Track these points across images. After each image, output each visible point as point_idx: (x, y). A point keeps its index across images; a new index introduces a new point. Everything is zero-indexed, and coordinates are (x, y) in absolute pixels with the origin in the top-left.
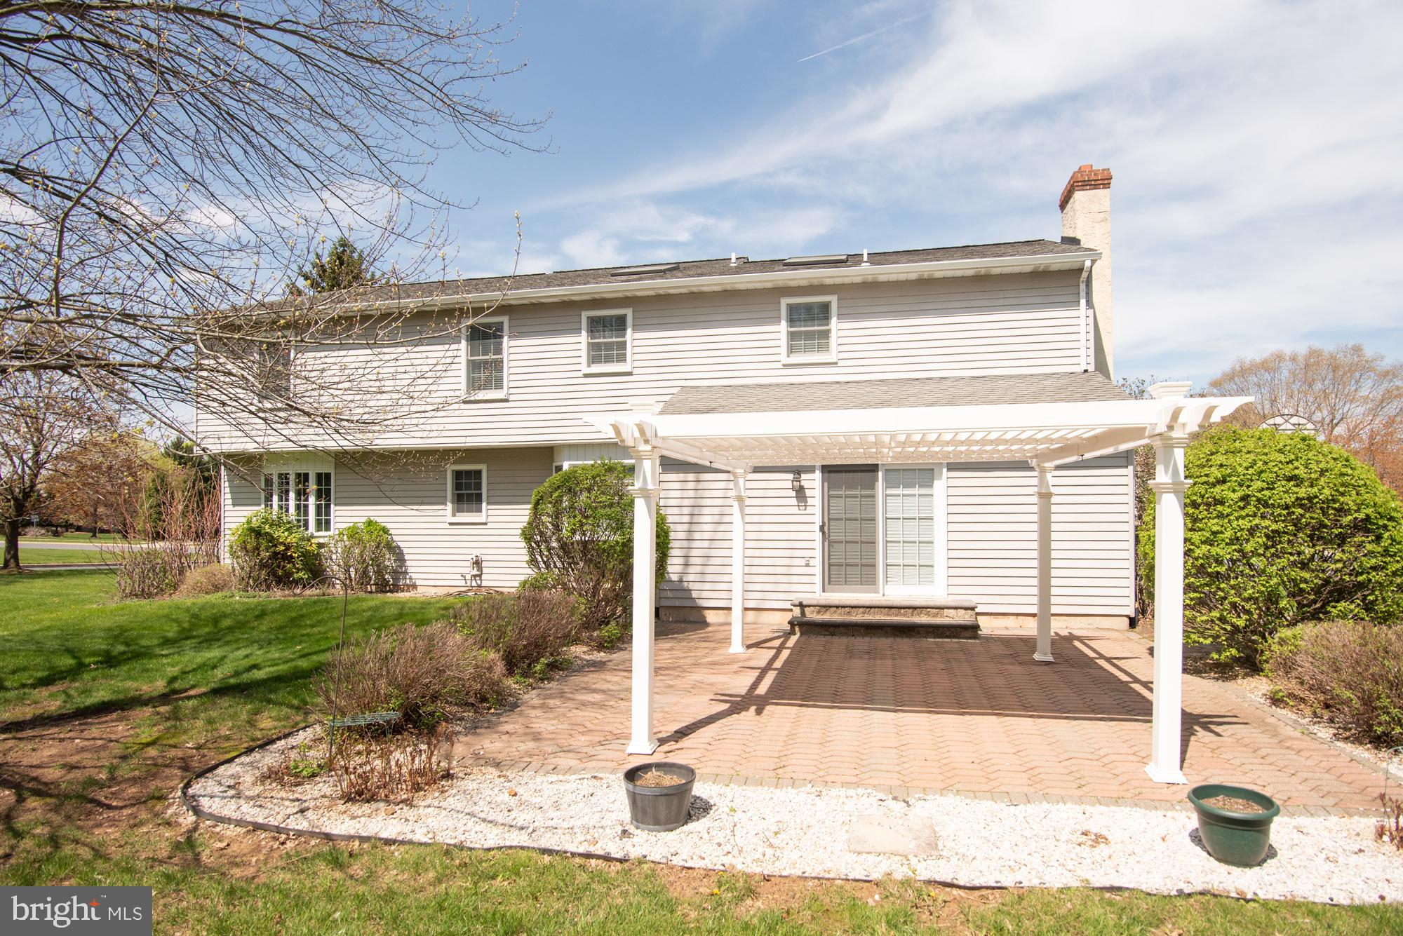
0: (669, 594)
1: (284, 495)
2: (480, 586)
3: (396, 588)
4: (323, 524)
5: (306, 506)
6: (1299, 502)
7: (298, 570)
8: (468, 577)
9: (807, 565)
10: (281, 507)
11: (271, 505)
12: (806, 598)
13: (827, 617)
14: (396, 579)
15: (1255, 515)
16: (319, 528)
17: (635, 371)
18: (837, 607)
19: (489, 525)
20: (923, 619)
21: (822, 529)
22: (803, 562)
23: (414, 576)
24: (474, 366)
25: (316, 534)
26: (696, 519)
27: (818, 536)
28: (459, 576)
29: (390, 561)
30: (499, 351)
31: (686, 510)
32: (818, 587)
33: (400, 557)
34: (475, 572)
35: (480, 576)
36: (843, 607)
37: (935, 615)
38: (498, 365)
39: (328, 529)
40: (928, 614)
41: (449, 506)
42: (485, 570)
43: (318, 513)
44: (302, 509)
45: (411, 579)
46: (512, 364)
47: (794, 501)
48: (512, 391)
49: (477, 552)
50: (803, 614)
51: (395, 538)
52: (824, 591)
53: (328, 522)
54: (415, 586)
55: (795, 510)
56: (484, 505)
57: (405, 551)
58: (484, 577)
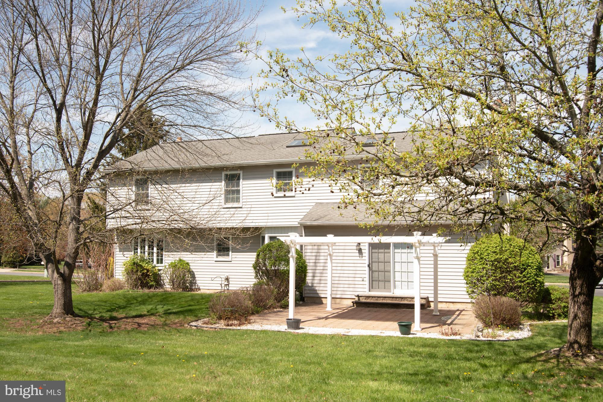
0: (308, 291)
1: (143, 247)
2: (228, 289)
3: (191, 290)
4: (160, 261)
5: (153, 253)
6: (495, 260)
7: (151, 281)
8: (223, 285)
9: (363, 281)
10: (141, 252)
11: (137, 252)
12: (360, 294)
13: (369, 301)
14: (191, 286)
15: (484, 264)
16: (158, 263)
17: (296, 196)
18: (373, 297)
19: (232, 262)
20: (406, 302)
21: (369, 266)
22: (361, 279)
23: (199, 285)
24: (227, 192)
25: (157, 265)
26: (318, 258)
27: (367, 269)
28: (219, 285)
29: (188, 277)
30: (238, 185)
31: (314, 254)
32: (367, 290)
33: (193, 276)
34: (226, 283)
35: (228, 285)
36: (375, 297)
37: (410, 301)
38: (238, 192)
39: (162, 263)
40: (407, 300)
41: (215, 253)
42: (230, 282)
43: (158, 256)
44: (151, 254)
45: (198, 286)
46: (244, 192)
47: (358, 254)
48: (244, 203)
49: (227, 274)
50: (359, 299)
51: (191, 267)
52: (370, 291)
53: (162, 260)
54: (199, 289)
55: (358, 258)
56: (230, 253)
57: (196, 273)
58: (230, 285)
